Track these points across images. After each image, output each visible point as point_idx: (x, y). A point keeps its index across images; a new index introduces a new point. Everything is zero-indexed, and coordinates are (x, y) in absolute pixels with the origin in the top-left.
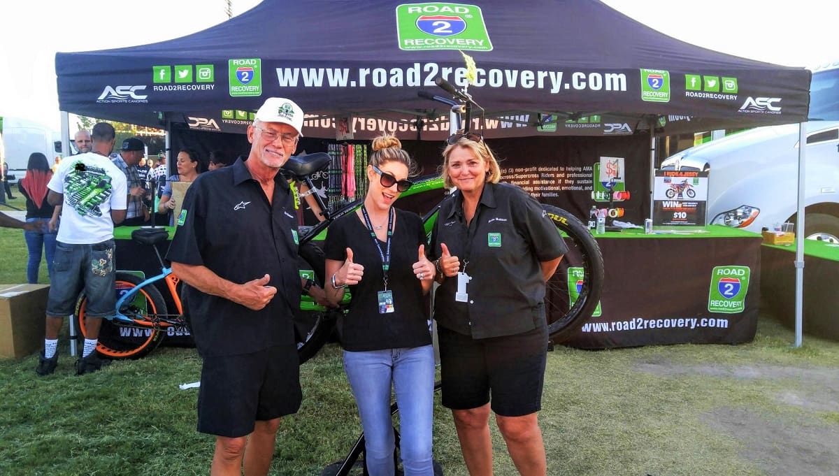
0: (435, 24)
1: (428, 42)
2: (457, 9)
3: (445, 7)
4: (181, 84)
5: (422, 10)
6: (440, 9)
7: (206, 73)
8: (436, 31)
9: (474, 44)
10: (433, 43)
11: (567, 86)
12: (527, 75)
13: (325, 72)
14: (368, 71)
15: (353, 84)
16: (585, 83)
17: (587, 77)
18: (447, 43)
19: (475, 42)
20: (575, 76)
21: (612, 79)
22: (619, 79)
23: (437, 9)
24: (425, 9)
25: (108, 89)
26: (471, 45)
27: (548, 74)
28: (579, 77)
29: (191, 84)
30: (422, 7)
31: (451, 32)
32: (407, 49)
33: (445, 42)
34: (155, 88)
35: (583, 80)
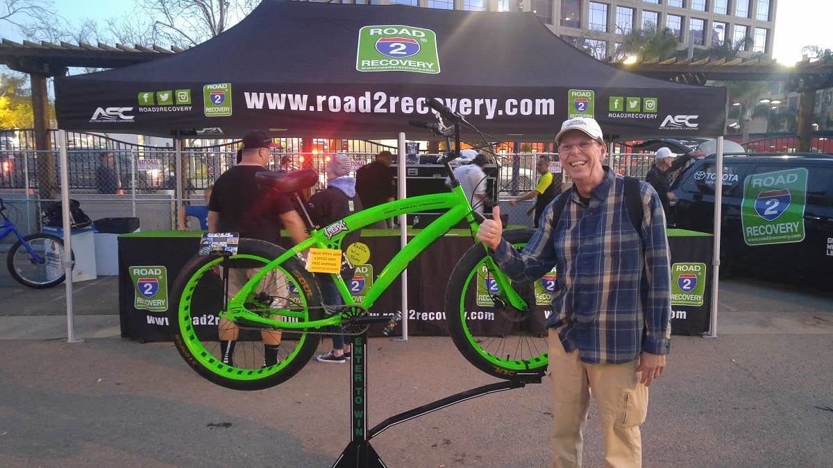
0: (393, 45)
1: (383, 63)
2: (414, 32)
3: (404, 30)
4: (163, 106)
5: (382, 32)
6: (399, 31)
7: (184, 96)
8: (391, 52)
9: (424, 66)
10: (387, 64)
11: (500, 113)
12: (466, 103)
13: (287, 97)
14: (324, 98)
15: (312, 109)
16: (516, 109)
17: (519, 103)
18: (400, 65)
19: (426, 65)
20: (508, 102)
21: (541, 104)
22: (548, 104)
23: (396, 31)
24: (385, 31)
25: (99, 110)
26: (421, 67)
27: (484, 101)
28: (511, 103)
29: (172, 106)
30: (383, 29)
31: (405, 53)
32: (363, 70)
33: (398, 63)
34: (141, 109)
35: (515, 106)
